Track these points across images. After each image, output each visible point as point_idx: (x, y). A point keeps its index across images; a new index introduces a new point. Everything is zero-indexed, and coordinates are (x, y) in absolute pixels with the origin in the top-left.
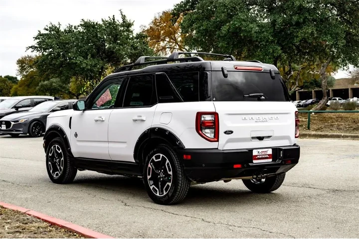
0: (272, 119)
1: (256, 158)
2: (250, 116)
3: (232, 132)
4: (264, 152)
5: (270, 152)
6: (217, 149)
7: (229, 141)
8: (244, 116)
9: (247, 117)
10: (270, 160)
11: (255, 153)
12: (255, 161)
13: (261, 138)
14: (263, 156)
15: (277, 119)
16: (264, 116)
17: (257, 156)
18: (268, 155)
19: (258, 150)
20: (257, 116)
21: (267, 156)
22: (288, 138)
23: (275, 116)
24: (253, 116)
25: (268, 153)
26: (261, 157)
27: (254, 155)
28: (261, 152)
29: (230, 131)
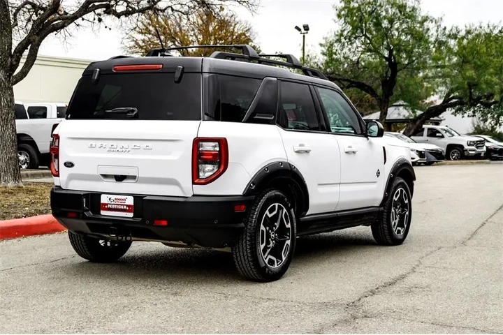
0: (137, 148)
1: (105, 207)
2: (101, 143)
3: (72, 165)
4: (120, 200)
5: (130, 201)
6: (59, 187)
8: (91, 142)
9: (94, 143)
10: (131, 215)
11: (104, 199)
12: (103, 213)
13: (120, 178)
14: (119, 207)
15: (147, 148)
16: (122, 144)
17: (107, 204)
18: (127, 206)
19: (110, 196)
20: (110, 143)
21: (125, 207)
23: (144, 144)
24: (105, 143)
25: (127, 203)
26: (113, 207)
27: (102, 202)
28: (116, 199)
29: (71, 163)
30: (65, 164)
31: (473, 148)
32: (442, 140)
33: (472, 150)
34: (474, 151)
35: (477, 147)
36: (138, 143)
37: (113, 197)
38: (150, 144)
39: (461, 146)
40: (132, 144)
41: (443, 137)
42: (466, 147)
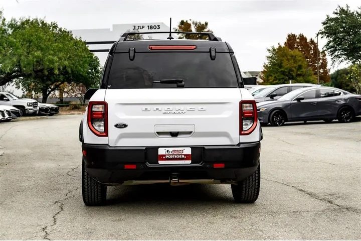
0: (192, 110)
1: (162, 157)
2: (155, 107)
3: (125, 126)
4: (177, 151)
5: (188, 151)
6: (108, 145)
7: (122, 136)
8: (144, 107)
9: (149, 107)
10: (189, 162)
11: (161, 152)
12: (161, 162)
13: (174, 134)
14: (176, 157)
15: (202, 110)
16: (177, 107)
17: (165, 155)
18: (185, 155)
19: (167, 149)
20: (166, 107)
21: (183, 156)
22: (225, 135)
24: (160, 107)
25: (185, 153)
26: (171, 157)
27: (159, 154)
28: (173, 151)
29: (123, 125)
30: (116, 126)
31: (32, 108)
32: (8, 102)
33: (31, 109)
34: (32, 110)
35: (34, 107)
36: (193, 106)
37: (171, 149)
38: (205, 107)
39: (23, 107)
40: (188, 107)
41: (8, 100)
42: (27, 107)
